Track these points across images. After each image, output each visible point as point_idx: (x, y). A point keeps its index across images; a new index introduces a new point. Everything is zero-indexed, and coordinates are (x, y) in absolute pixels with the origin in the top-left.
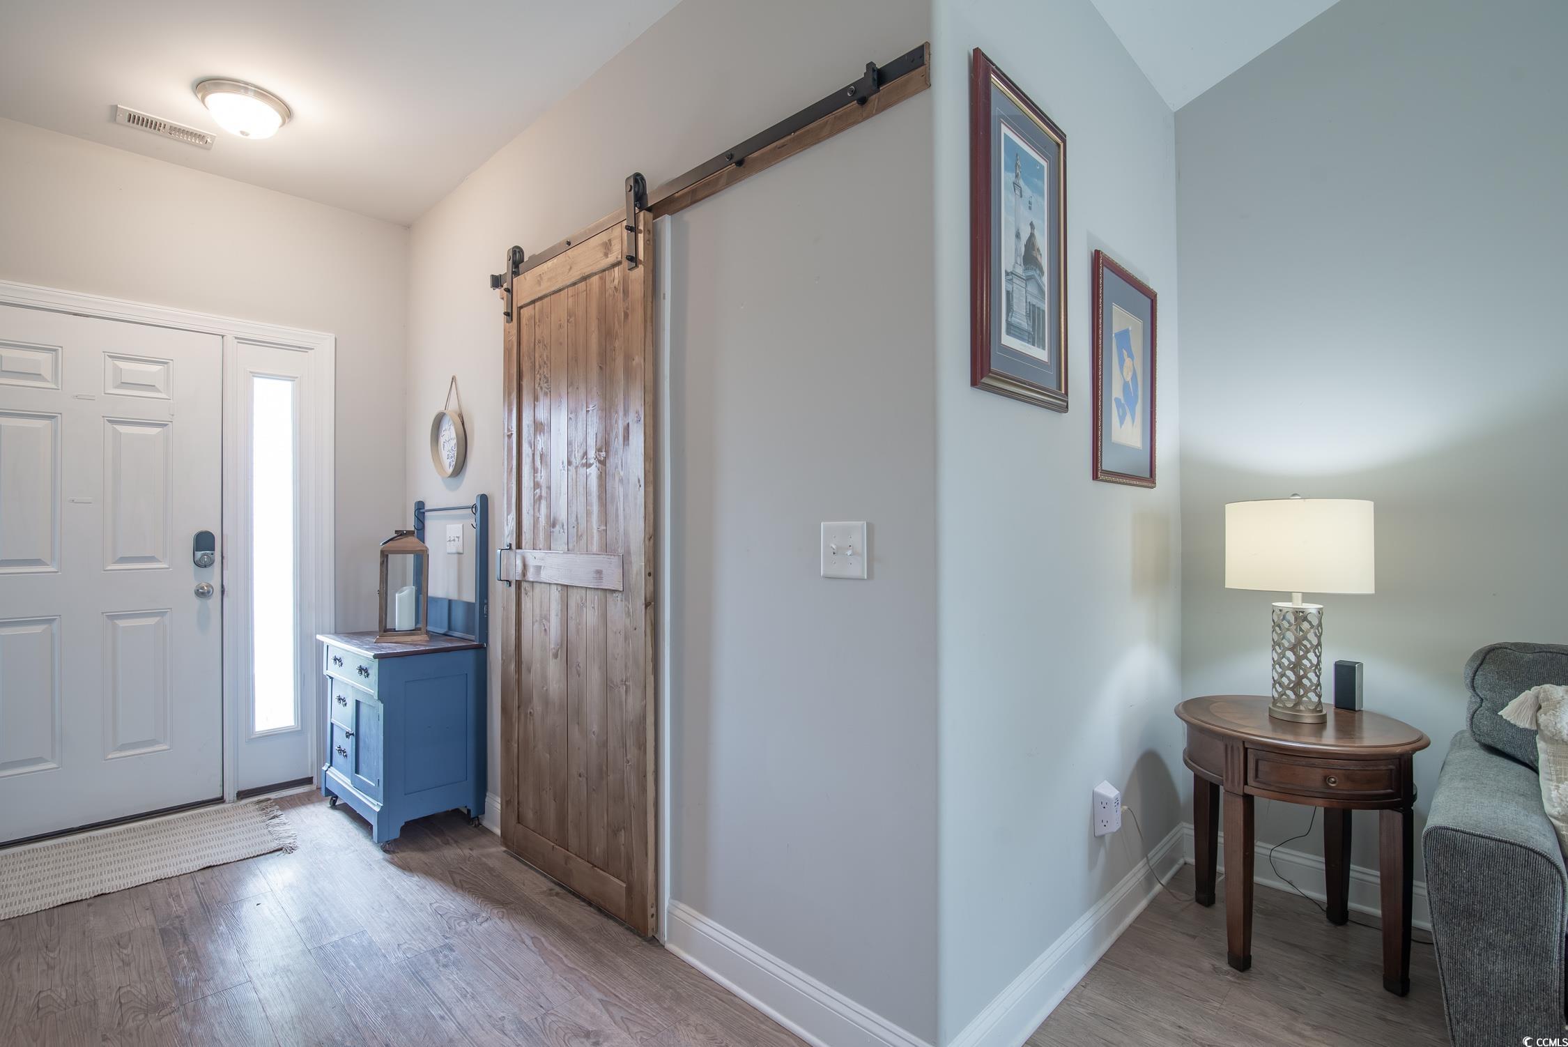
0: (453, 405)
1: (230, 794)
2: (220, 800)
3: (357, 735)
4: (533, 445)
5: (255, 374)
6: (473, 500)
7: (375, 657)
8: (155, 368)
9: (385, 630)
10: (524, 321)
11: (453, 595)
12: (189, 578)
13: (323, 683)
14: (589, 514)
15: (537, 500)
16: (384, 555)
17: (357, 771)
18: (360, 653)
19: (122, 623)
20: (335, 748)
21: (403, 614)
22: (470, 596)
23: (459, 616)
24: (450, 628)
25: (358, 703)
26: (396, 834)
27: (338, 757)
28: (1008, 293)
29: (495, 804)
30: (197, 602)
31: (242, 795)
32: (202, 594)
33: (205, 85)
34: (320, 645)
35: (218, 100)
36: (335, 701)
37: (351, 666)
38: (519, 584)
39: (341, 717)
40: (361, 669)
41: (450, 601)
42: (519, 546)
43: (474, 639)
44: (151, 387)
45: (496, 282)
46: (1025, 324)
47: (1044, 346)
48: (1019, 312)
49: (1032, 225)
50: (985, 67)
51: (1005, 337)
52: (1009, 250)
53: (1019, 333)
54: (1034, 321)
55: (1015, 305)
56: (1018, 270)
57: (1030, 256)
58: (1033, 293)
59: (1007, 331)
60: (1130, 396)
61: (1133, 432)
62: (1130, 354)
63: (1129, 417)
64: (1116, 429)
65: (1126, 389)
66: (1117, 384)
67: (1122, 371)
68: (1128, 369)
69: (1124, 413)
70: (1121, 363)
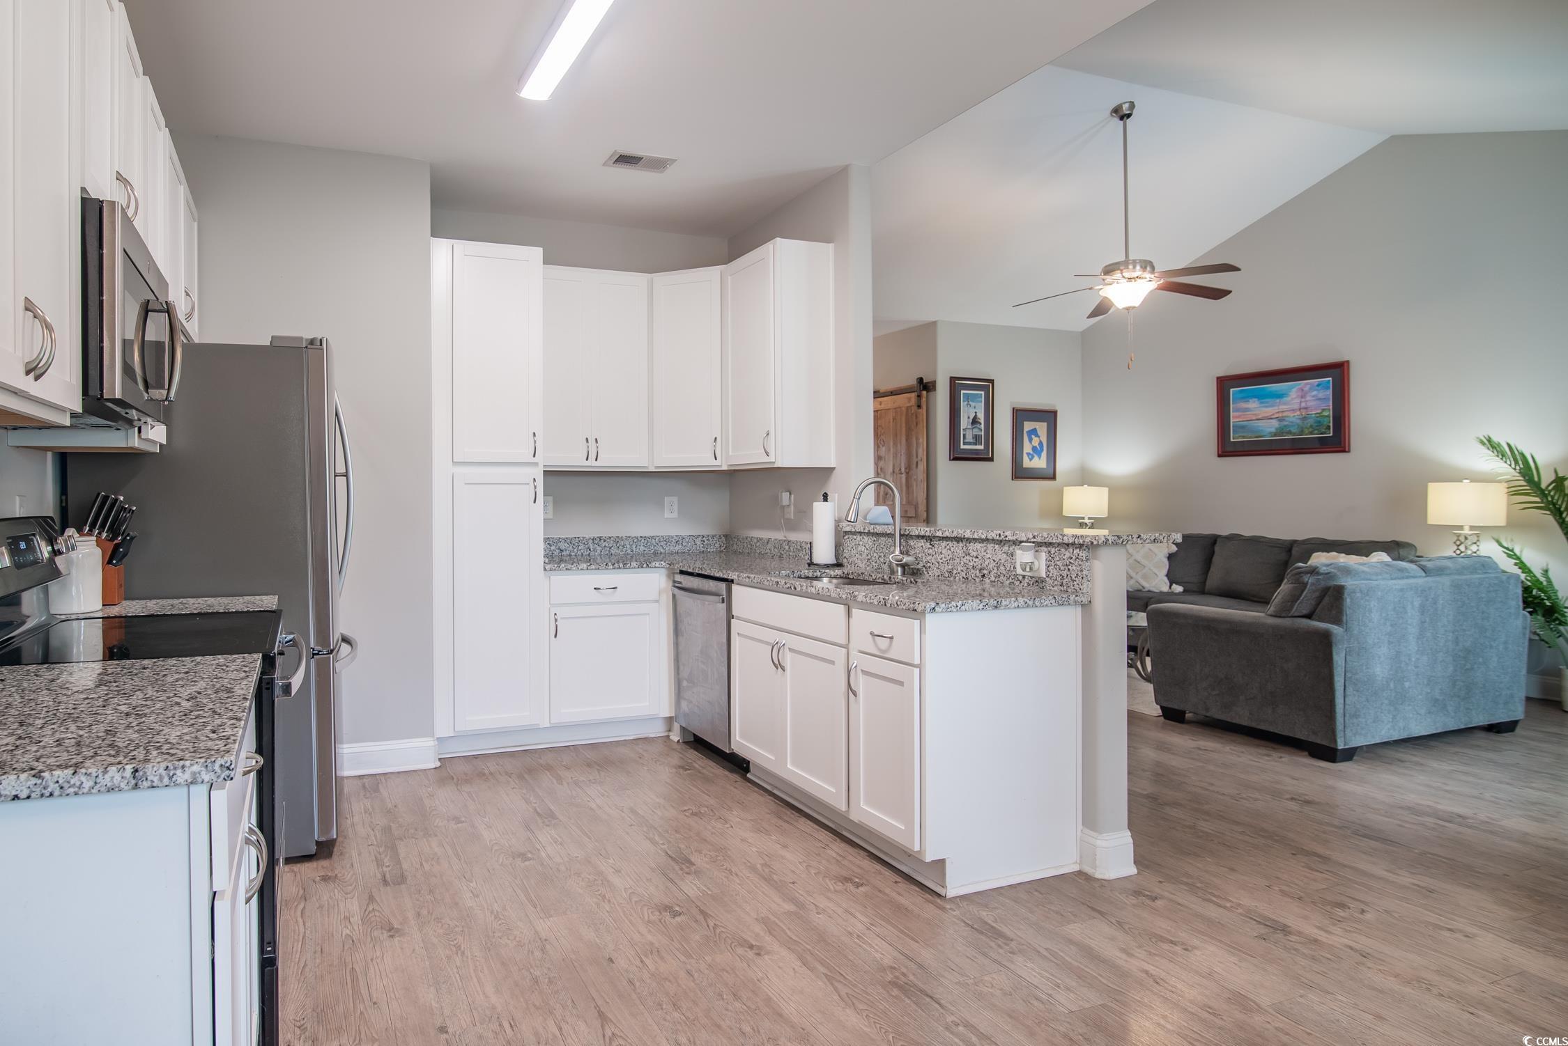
28: (964, 435)
46: (972, 441)
47: (981, 445)
48: (970, 438)
49: (976, 413)
50: (953, 380)
51: (962, 447)
52: (964, 423)
53: (970, 444)
54: (977, 439)
55: (967, 436)
56: (969, 427)
57: (975, 421)
58: (976, 432)
59: (964, 444)
60: (1037, 451)
61: (1040, 463)
62: (1037, 436)
63: (1036, 458)
64: (1027, 463)
65: (1034, 448)
66: (1027, 448)
67: (1031, 443)
68: (1036, 442)
69: (1033, 457)
70: (1030, 440)
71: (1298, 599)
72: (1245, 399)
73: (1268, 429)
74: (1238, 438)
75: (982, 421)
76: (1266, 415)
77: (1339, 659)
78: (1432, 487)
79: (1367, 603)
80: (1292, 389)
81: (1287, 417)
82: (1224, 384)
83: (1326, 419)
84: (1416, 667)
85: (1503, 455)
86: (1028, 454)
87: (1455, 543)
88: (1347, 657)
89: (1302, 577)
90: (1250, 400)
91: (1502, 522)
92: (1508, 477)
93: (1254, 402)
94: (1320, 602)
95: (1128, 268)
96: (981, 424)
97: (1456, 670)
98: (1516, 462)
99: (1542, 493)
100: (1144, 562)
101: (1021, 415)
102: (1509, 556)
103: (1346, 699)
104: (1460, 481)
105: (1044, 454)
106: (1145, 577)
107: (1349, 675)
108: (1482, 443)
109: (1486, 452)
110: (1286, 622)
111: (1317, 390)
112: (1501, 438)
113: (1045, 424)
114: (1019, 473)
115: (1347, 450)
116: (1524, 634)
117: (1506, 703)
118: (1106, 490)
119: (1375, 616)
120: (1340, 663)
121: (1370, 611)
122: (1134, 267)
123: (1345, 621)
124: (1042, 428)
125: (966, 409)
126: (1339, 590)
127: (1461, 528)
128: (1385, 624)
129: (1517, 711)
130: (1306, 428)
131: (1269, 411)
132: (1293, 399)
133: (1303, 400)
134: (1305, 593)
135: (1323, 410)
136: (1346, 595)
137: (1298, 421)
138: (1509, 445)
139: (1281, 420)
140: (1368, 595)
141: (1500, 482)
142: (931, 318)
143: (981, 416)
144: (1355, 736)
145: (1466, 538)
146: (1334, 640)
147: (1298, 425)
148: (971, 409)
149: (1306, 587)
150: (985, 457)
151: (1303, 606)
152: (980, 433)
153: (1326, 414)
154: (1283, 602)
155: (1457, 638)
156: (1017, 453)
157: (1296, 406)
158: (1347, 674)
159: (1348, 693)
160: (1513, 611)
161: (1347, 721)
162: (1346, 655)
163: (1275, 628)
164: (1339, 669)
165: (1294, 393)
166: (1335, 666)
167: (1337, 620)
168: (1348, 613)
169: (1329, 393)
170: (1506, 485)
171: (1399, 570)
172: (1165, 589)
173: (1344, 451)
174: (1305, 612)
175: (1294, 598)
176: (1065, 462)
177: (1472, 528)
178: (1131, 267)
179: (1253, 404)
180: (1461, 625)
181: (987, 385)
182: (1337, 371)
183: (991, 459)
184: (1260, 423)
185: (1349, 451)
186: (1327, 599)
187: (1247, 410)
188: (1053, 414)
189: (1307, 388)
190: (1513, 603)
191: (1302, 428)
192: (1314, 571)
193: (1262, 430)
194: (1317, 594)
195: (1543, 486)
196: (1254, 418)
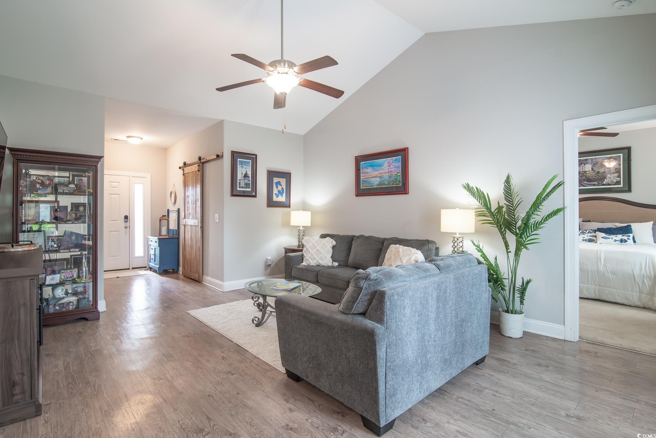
0: (174, 190)
1: (131, 268)
2: (129, 269)
3: (155, 255)
4: (187, 199)
5: (135, 183)
6: (177, 209)
7: (158, 238)
8: (117, 184)
9: (160, 235)
10: (186, 176)
11: (174, 229)
12: (123, 224)
13: (149, 246)
14: (194, 212)
15: (188, 210)
16: (160, 220)
17: (155, 262)
18: (156, 239)
19: (112, 233)
20: (151, 258)
21: (164, 232)
22: (176, 229)
23: (175, 232)
24: (173, 235)
25: (155, 248)
26: (161, 272)
27: (152, 260)
28: (239, 183)
29: (181, 269)
30: (125, 229)
31: (133, 268)
32: (126, 228)
33: (128, 137)
34: (148, 238)
35: (130, 139)
36: (151, 249)
37: (154, 241)
38: (185, 225)
39: (152, 252)
40: (155, 242)
41: (173, 230)
42: (185, 218)
43: (177, 237)
44: (117, 187)
45: (180, 168)
46: (244, 186)
47: (250, 188)
48: (242, 184)
49: (246, 171)
50: (233, 153)
51: (238, 189)
52: (240, 176)
53: (243, 187)
54: (247, 185)
55: (241, 184)
56: (243, 179)
57: (246, 176)
58: (246, 181)
59: (239, 187)
60: (280, 193)
61: (282, 199)
62: (281, 185)
63: (280, 196)
64: (275, 199)
65: (279, 191)
66: (275, 191)
67: (277, 189)
68: (280, 188)
69: (278, 196)
70: (277, 187)
71: (356, 301)
72: (366, 168)
73: (375, 182)
74: (364, 187)
75: (250, 176)
76: (375, 175)
77: (381, 353)
78: (442, 211)
79: (402, 302)
80: (385, 161)
81: (383, 176)
82: (359, 160)
83: (399, 177)
84: (434, 341)
85: (473, 194)
86: (276, 194)
87: (453, 242)
88: (388, 350)
89: (359, 282)
90: (368, 168)
91: (473, 231)
92: (476, 206)
93: (370, 169)
94: (371, 303)
95: (281, 65)
96: (249, 177)
97: (456, 336)
98: (480, 198)
99: (492, 214)
100: (321, 250)
101: (272, 174)
102: (478, 251)
103: (387, 385)
104: (455, 208)
105: (284, 194)
106: (321, 258)
107: (388, 364)
108: (465, 187)
109: (466, 192)
110: (348, 319)
111: (395, 162)
112: (473, 185)
113: (285, 179)
114: (271, 204)
115: (407, 193)
116: (489, 302)
117: (481, 347)
118: (310, 213)
119: (408, 311)
120: (382, 356)
121: (404, 308)
122: (284, 65)
123: (386, 321)
124: (283, 181)
125: (241, 169)
126: (382, 294)
127: (455, 234)
128: (414, 316)
129: (485, 350)
130: (391, 182)
131: (376, 173)
132: (385, 167)
133: (389, 167)
134: (360, 296)
135: (398, 173)
136: (386, 299)
137: (388, 178)
138: (477, 188)
139: (381, 177)
140: (402, 296)
141: (472, 209)
142: (221, 118)
143: (249, 173)
144: (394, 411)
145: (458, 239)
146: (377, 339)
147: (388, 180)
148: (242, 170)
149: (361, 291)
150: (253, 195)
151: (359, 307)
152: (249, 182)
153: (399, 174)
154: (348, 302)
155: (457, 314)
156: (269, 194)
157: (387, 171)
158: (387, 364)
159: (388, 379)
160: (484, 289)
161: (387, 402)
162: (386, 348)
163: (342, 323)
164: (382, 361)
165: (386, 165)
166: (378, 359)
167: (380, 320)
168: (388, 313)
169: (400, 164)
170: (474, 211)
171: (424, 271)
172: (330, 264)
173: (406, 193)
174: (361, 310)
175: (354, 300)
176: (294, 199)
177: (460, 234)
178: (282, 64)
179: (369, 170)
180: (459, 304)
181: (253, 158)
182: (403, 153)
183: (255, 196)
184: (373, 179)
185: (408, 194)
186: (374, 302)
187: (367, 173)
188: (289, 175)
189: (391, 162)
190: (484, 284)
191: (389, 182)
192: (367, 278)
193: (373, 183)
194: (368, 297)
195: (493, 210)
196: (370, 177)
